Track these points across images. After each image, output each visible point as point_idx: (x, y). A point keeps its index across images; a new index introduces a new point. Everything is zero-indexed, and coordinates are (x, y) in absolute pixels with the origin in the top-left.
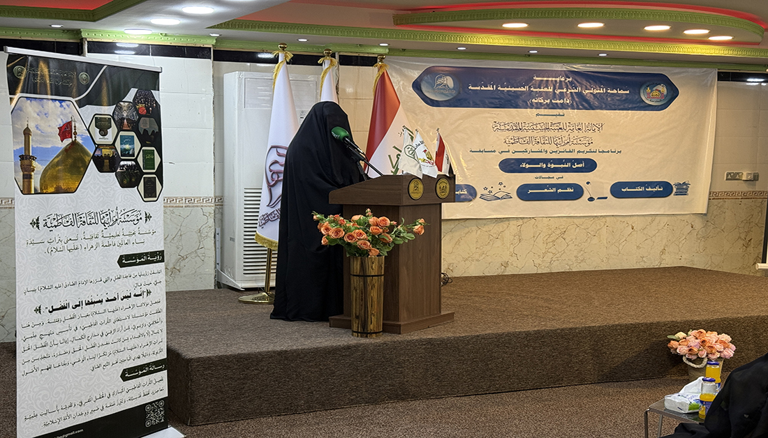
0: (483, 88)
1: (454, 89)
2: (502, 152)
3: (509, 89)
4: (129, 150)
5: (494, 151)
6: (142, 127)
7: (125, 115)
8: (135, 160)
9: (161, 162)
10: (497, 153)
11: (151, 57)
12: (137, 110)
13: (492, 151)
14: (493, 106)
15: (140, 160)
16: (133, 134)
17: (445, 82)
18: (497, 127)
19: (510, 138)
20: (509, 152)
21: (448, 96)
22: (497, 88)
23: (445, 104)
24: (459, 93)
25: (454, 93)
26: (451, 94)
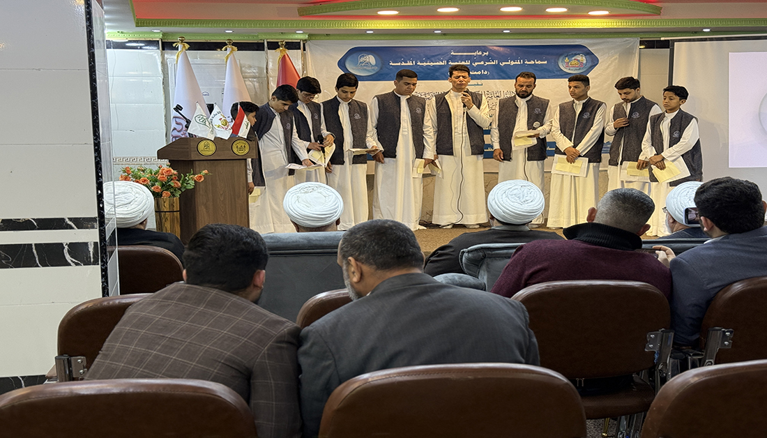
0: (403, 64)
1: (376, 65)
3: (428, 64)
11: (112, 50)
17: (368, 60)
21: (371, 72)
22: (416, 64)
23: (369, 78)
24: (381, 69)
25: (377, 69)
26: (373, 70)
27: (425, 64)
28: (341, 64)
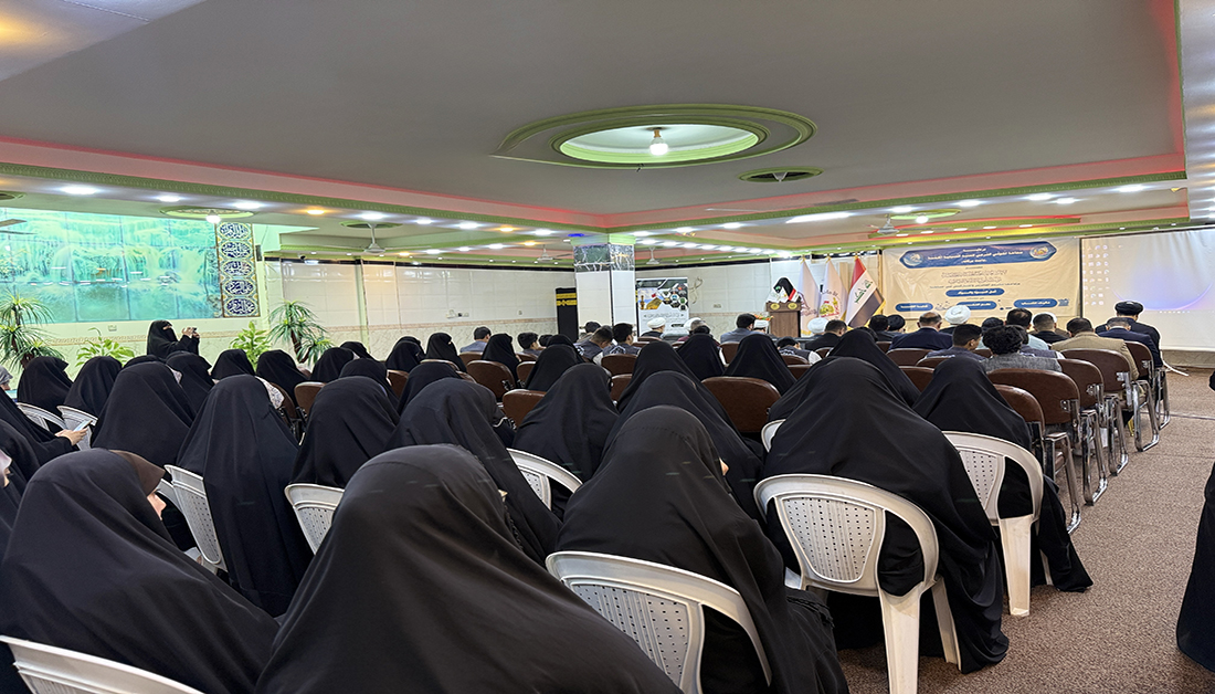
2: (947, 287)
11: (788, 261)
17: (915, 257)
20: (951, 286)
21: (919, 263)
23: (918, 267)
24: (924, 262)
25: (921, 262)
28: (902, 260)
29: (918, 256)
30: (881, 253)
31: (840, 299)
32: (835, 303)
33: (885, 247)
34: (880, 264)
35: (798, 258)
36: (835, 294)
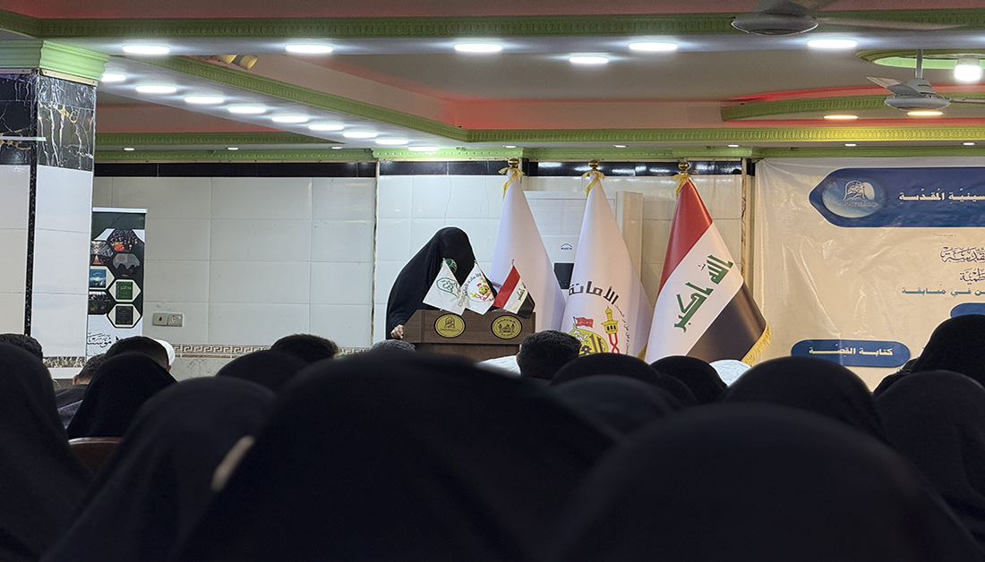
0: (924, 198)
1: (876, 199)
2: (957, 293)
3: (968, 198)
4: (99, 282)
5: (943, 292)
6: (117, 261)
7: (96, 252)
8: (107, 291)
9: (141, 294)
10: (948, 295)
11: (448, 176)
12: (112, 249)
13: (939, 292)
14: (940, 223)
15: (113, 291)
16: (105, 268)
17: (861, 191)
18: (948, 255)
19: (972, 271)
20: (969, 293)
21: (868, 212)
22: (947, 198)
23: (863, 222)
24: (885, 206)
25: (876, 206)
26: (870, 208)
27: (962, 198)
28: (816, 198)
29: (868, 189)
30: (751, 171)
31: (623, 312)
32: (611, 328)
33: (765, 152)
34: (748, 208)
35: (493, 168)
36: (611, 296)
